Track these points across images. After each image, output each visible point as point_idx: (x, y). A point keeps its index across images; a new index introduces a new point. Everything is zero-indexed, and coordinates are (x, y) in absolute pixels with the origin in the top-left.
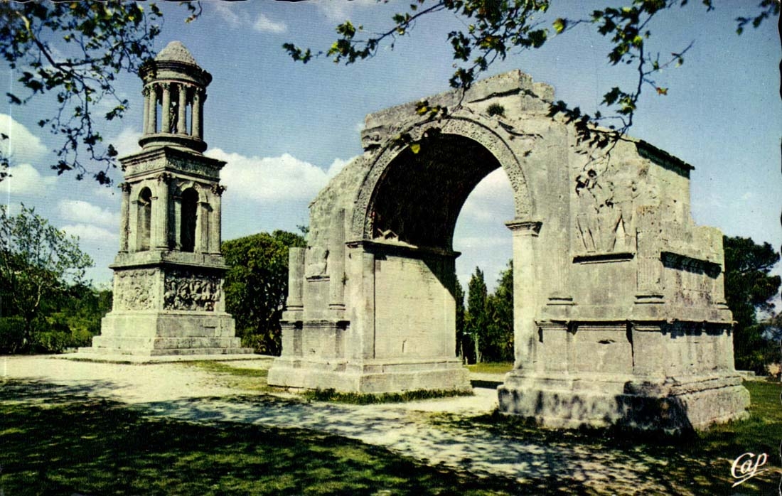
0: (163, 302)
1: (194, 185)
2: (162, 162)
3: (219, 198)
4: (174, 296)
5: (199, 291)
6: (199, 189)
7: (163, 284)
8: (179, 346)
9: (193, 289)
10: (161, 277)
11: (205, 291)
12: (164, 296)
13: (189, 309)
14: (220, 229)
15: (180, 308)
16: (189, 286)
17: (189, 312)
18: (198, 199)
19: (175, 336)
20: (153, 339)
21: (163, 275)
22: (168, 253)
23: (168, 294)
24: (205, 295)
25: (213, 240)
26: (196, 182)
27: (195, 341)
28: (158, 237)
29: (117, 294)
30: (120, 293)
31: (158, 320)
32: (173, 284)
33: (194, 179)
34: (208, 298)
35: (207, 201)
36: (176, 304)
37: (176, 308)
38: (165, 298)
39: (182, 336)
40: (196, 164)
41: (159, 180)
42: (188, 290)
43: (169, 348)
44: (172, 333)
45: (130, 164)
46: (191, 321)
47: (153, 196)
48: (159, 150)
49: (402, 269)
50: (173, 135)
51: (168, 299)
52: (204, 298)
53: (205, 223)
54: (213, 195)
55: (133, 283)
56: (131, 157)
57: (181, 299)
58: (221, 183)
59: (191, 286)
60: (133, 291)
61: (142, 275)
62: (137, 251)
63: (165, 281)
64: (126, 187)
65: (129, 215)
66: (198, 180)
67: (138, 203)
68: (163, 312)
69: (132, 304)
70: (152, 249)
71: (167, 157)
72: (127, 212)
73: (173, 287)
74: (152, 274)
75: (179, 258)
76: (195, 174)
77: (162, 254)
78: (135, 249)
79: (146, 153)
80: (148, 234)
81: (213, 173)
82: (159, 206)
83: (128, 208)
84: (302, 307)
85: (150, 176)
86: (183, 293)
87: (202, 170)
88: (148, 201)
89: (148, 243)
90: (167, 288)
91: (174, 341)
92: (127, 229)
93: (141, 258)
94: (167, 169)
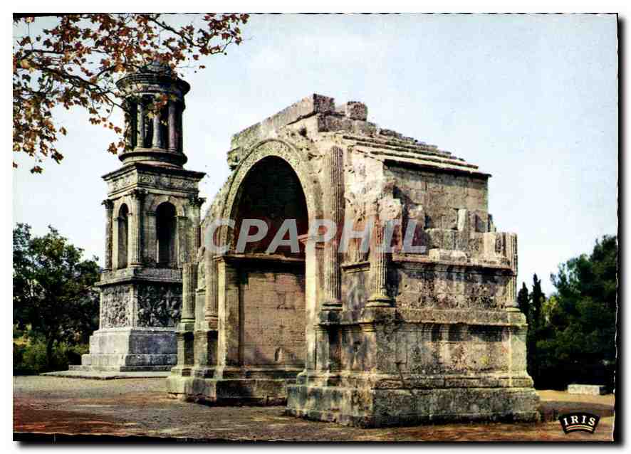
0: (137, 318)
1: (169, 199)
2: (135, 178)
4: (149, 313)
6: (176, 202)
7: (136, 300)
8: (153, 362)
9: (170, 305)
10: (134, 294)
12: (138, 312)
13: (165, 325)
15: (155, 325)
16: (165, 302)
17: (165, 329)
18: (175, 213)
19: (149, 353)
20: (126, 355)
21: (137, 293)
22: (142, 270)
23: (142, 311)
26: (171, 196)
27: (170, 358)
28: (132, 256)
29: (103, 312)
30: (105, 311)
31: (130, 336)
32: (148, 300)
33: (170, 193)
35: (185, 214)
36: (151, 321)
37: (151, 325)
38: (139, 314)
39: (156, 352)
40: (171, 177)
41: (132, 197)
42: (164, 306)
43: (143, 364)
44: (146, 349)
45: (111, 180)
46: (166, 337)
47: (130, 212)
48: (132, 166)
49: (275, 281)
50: (147, 150)
51: (143, 316)
54: (192, 207)
55: (114, 301)
56: (110, 174)
57: (157, 316)
58: (200, 195)
59: (168, 303)
60: (114, 309)
61: (120, 292)
62: (119, 268)
63: (139, 298)
64: (109, 204)
65: (112, 232)
66: (175, 193)
67: (119, 220)
68: (137, 328)
69: (113, 322)
70: (129, 266)
71: (139, 172)
72: (110, 231)
73: (148, 304)
74: (128, 291)
75: (154, 274)
76: (171, 188)
77: (136, 271)
78: (117, 266)
79: (121, 170)
80: (127, 251)
81: (190, 185)
82: (133, 222)
83: (111, 225)
84: (194, 319)
85: (126, 193)
86: (159, 309)
87: (178, 183)
88: (127, 218)
89: (127, 260)
90: (142, 304)
91: (148, 357)
92: (110, 247)
93: (119, 276)
94: (140, 184)
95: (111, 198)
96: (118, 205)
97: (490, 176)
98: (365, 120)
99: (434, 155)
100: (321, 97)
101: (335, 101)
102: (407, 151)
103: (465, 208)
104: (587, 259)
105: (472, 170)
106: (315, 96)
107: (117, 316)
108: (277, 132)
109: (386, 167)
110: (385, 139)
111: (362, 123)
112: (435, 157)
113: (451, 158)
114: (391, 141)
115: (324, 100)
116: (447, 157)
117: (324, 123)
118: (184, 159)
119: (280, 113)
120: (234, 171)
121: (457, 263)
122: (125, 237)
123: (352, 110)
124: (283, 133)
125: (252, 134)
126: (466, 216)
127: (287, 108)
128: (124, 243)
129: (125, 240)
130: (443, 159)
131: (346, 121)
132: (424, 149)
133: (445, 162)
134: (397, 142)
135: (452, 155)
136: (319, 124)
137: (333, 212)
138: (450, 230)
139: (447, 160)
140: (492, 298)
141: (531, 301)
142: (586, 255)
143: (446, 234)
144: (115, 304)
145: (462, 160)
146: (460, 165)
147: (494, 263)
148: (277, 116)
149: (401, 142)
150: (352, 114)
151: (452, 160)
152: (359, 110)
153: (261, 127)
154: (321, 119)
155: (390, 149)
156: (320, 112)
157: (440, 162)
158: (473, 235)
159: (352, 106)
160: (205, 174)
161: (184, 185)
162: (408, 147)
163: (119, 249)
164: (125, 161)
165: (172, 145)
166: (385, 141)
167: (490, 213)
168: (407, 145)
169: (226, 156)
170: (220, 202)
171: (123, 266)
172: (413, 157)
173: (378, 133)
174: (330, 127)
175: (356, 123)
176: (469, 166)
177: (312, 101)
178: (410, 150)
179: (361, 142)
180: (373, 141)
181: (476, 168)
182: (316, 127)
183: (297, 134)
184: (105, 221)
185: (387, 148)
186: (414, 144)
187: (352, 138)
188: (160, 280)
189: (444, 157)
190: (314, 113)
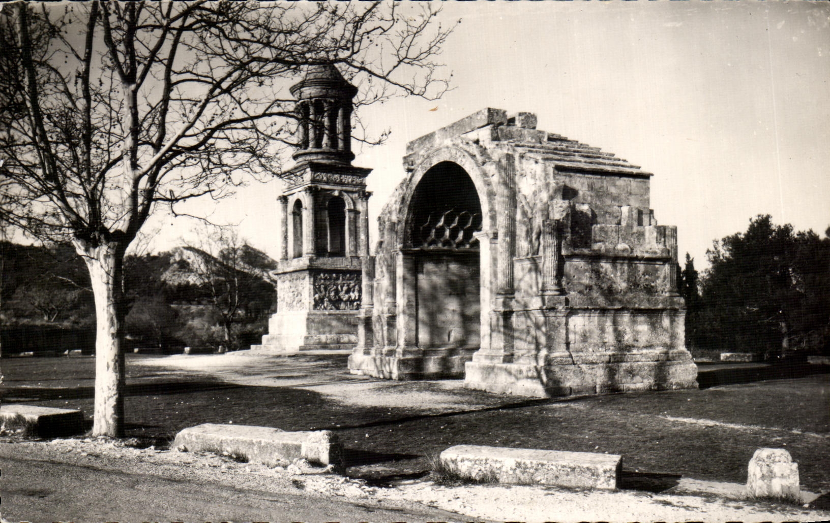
0: (313, 303)
1: (339, 193)
2: (308, 176)
3: (365, 203)
4: (323, 299)
5: (348, 292)
6: (345, 197)
7: (312, 287)
8: (329, 342)
9: (342, 290)
10: (310, 281)
11: (353, 291)
12: (313, 297)
13: (338, 308)
14: (368, 232)
15: (329, 308)
16: (337, 287)
17: (338, 312)
18: (344, 206)
19: (324, 334)
20: (304, 335)
21: (312, 279)
22: (317, 259)
23: (317, 296)
24: (354, 295)
25: (361, 244)
26: (341, 191)
28: (307, 246)
30: (282, 296)
31: (308, 319)
32: (322, 286)
33: (340, 188)
34: (357, 298)
35: (355, 206)
36: (325, 305)
37: (325, 308)
38: (315, 299)
39: (331, 332)
40: (341, 174)
41: (306, 193)
42: (337, 292)
44: (321, 330)
45: (286, 178)
46: (340, 319)
47: (304, 207)
48: (305, 165)
50: (318, 150)
51: (318, 301)
52: (353, 298)
53: (352, 228)
54: (360, 200)
55: (291, 287)
57: (330, 301)
58: (368, 189)
59: (339, 288)
60: (291, 294)
61: (297, 279)
62: (294, 257)
63: (314, 285)
64: (284, 199)
65: (287, 225)
66: (344, 188)
67: (294, 213)
68: (313, 312)
69: (290, 305)
70: (304, 255)
71: (312, 170)
72: (285, 223)
73: (322, 289)
74: (304, 278)
75: (327, 262)
76: (341, 183)
77: (311, 260)
78: (292, 256)
79: (296, 168)
80: (302, 242)
81: (358, 181)
82: (307, 216)
83: (286, 219)
84: (373, 305)
85: (300, 189)
86: (332, 294)
87: (348, 179)
88: (301, 212)
89: (302, 250)
90: (316, 290)
91: (323, 338)
92: (286, 238)
93: (296, 264)
94: (313, 181)
95: (285, 194)
96: (292, 201)
97: (652, 175)
98: (534, 128)
99: (599, 157)
100: (494, 110)
101: (506, 113)
102: (574, 155)
103: (629, 205)
104: (742, 236)
105: (635, 171)
106: (489, 110)
107: (294, 301)
108: (452, 141)
109: (556, 172)
110: (553, 145)
111: (532, 131)
112: (601, 160)
113: (615, 160)
114: (559, 147)
115: (497, 113)
116: (611, 159)
117: (497, 133)
118: (352, 157)
119: (454, 124)
120: (410, 174)
121: (621, 254)
122: (299, 228)
123: (522, 120)
124: (459, 141)
125: (427, 142)
126: (629, 212)
127: (462, 120)
128: (299, 235)
129: (299, 233)
130: (607, 162)
131: (517, 130)
132: (589, 153)
133: (609, 165)
134: (564, 147)
135: (615, 157)
136: (492, 134)
137: (506, 212)
138: (613, 226)
139: (611, 162)
140: (653, 284)
141: (684, 279)
142: (740, 234)
143: (610, 229)
144: (292, 290)
145: (625, 161)
146: (623, 166)
147: (655, 253)
148: (452, 127)
149: (567, 147)
150: (522, 124)
151: (616, 162)
152: (529, 119)
153: (436, 136)
154: (495, 129)
155: (559, 154)
156: (493, 123)
157: (605, 164)
158: (636, 228)
159: (523, 117)
160: (372, 170)
161: (353, 181)
162: (575, 151)
163: (295, 240)
164: (298, 161)
165: (341, 144)
166: (553, 147)
167: (651, 207)
168: (573, 149)
169: (402, 161)
170: (396, 201)
171: (299, 255)
172: (580, 162)
173: (545, 139)
174: (502, 136)
175: (525, 132)
176: (632, 167)
177: (486, 114)
178: (576, 154)
179: (531, 149)
180: (542, 147)
181: (639, 168)
182: (490, 137)
183: (471, 143)
184: (281, 215)
185: (556, 154)
186: (579, 147)
187: (523, 146)
188: (333, 267)
189: (608, 159)
190: (488, 124)
